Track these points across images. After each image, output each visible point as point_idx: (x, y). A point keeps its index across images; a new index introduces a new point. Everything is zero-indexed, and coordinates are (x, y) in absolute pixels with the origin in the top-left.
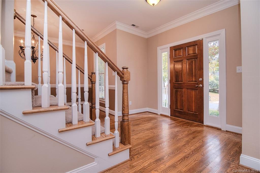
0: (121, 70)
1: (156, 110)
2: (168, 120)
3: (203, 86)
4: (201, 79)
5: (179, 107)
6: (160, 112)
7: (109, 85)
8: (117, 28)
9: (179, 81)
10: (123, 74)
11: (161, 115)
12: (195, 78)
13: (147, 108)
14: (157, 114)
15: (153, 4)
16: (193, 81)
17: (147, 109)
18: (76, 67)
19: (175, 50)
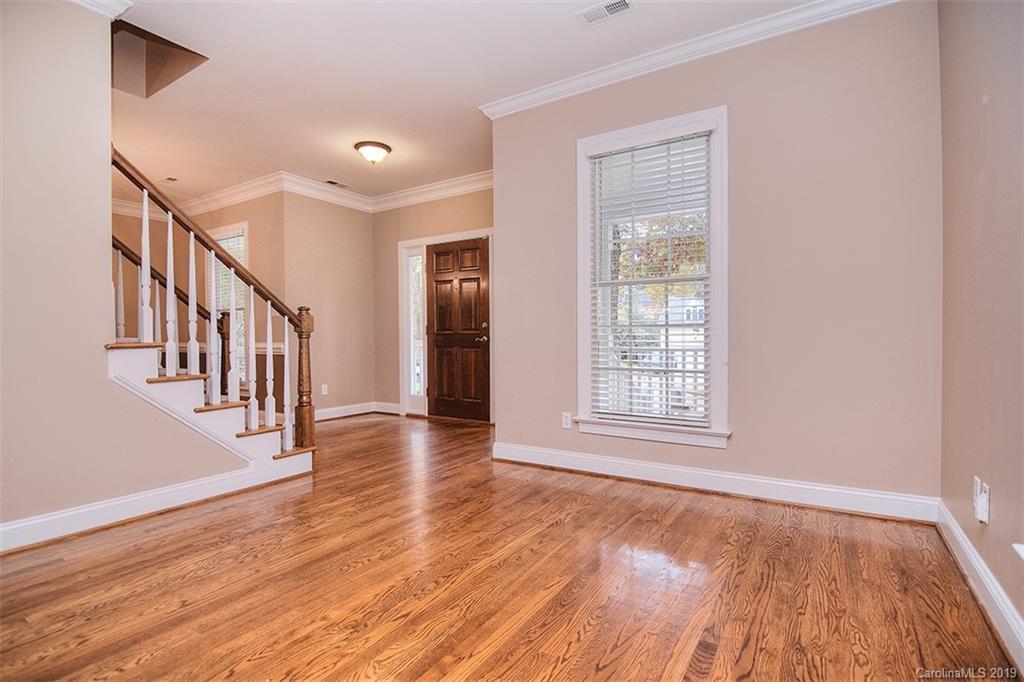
0: (297, 312)
1: (396, 405)
2: (424, 424)
3: (489, 340)
4: (484, 325)
5: (445, 392)
6: (404, 408)
7: (256, 341)
8: (285, 189)
9: (445, 330)
10: (300, 321)
11: (408, 416)
12: (476, 324)
13: (374, 403)
14: (397, 415)
15: (373, 162)
16: (471, 330)
17: (373, 406)
18: (198, 312)
19: (438, 255)
